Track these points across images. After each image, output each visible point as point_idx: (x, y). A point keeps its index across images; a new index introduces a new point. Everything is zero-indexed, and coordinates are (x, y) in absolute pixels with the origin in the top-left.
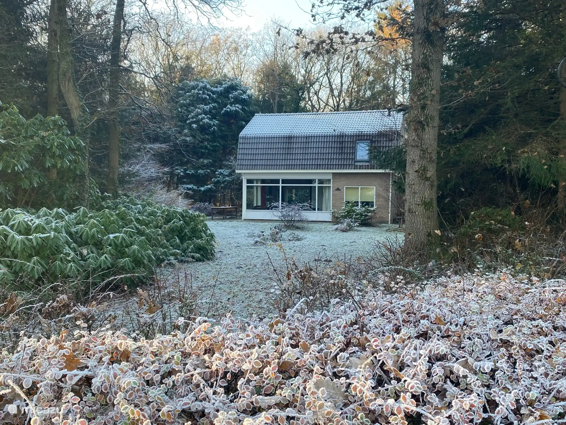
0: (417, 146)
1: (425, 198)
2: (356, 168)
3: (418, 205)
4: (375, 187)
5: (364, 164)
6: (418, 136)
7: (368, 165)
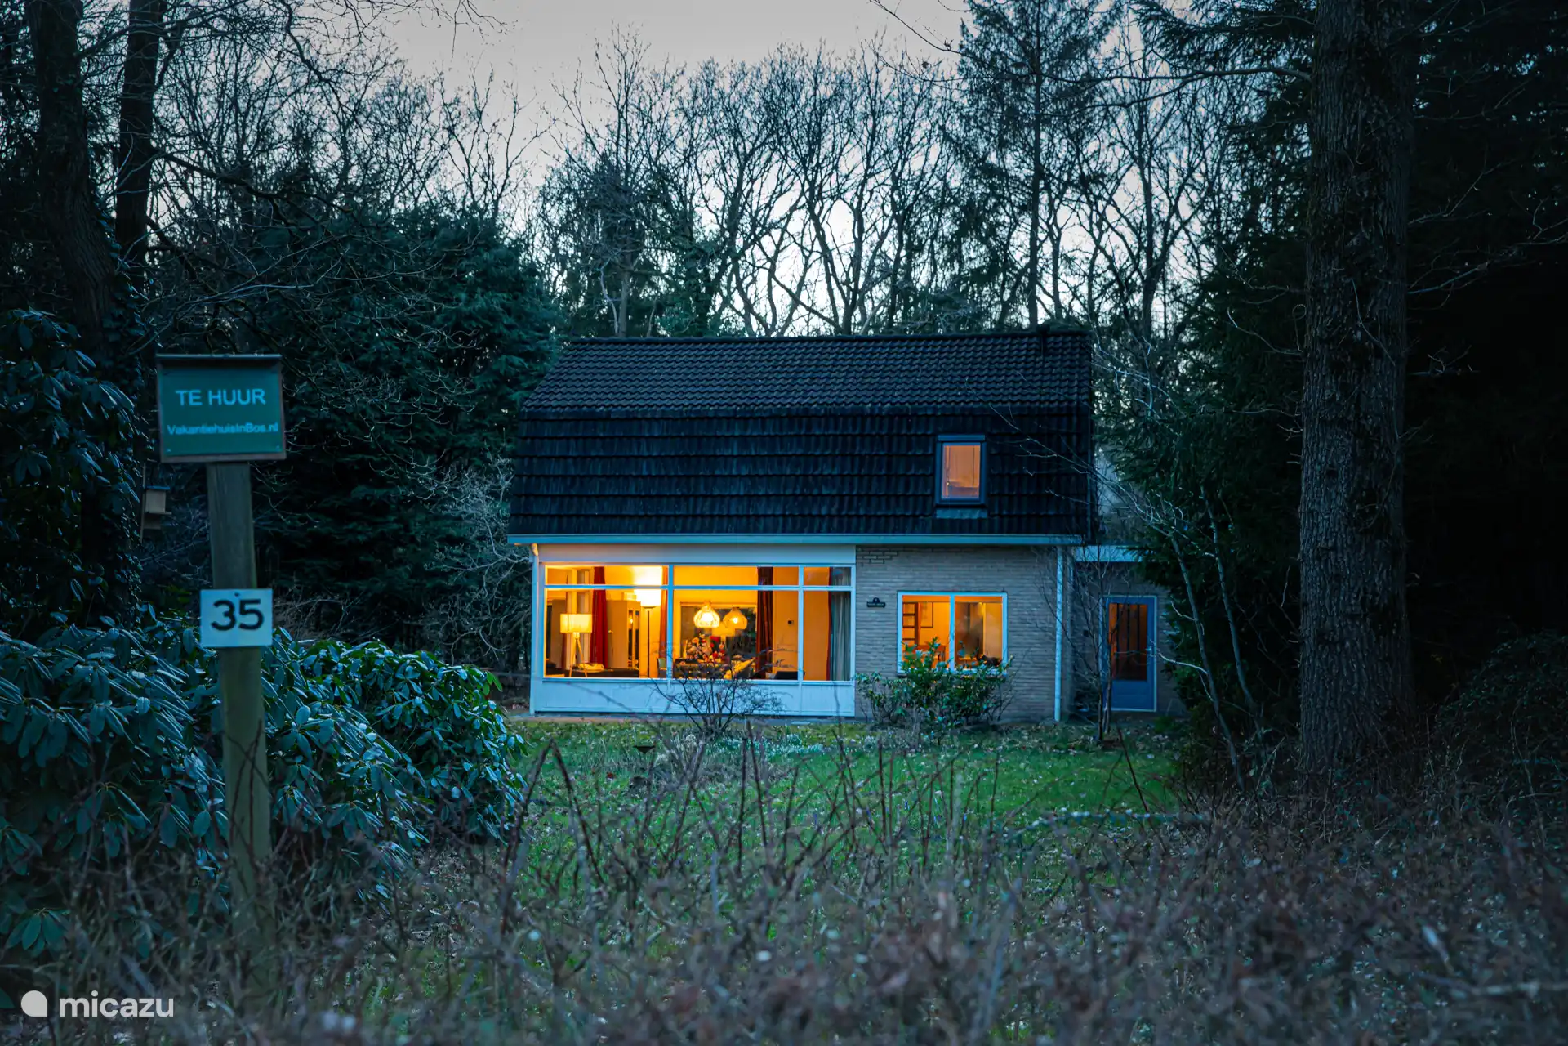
0: (1343, 423)
1: (1375, 594)
2: (940, 527)
3: (1353, 617)
4: (1004, 596)
5: (967, 515)
6: (1345, 388)
7: (980, 520)
